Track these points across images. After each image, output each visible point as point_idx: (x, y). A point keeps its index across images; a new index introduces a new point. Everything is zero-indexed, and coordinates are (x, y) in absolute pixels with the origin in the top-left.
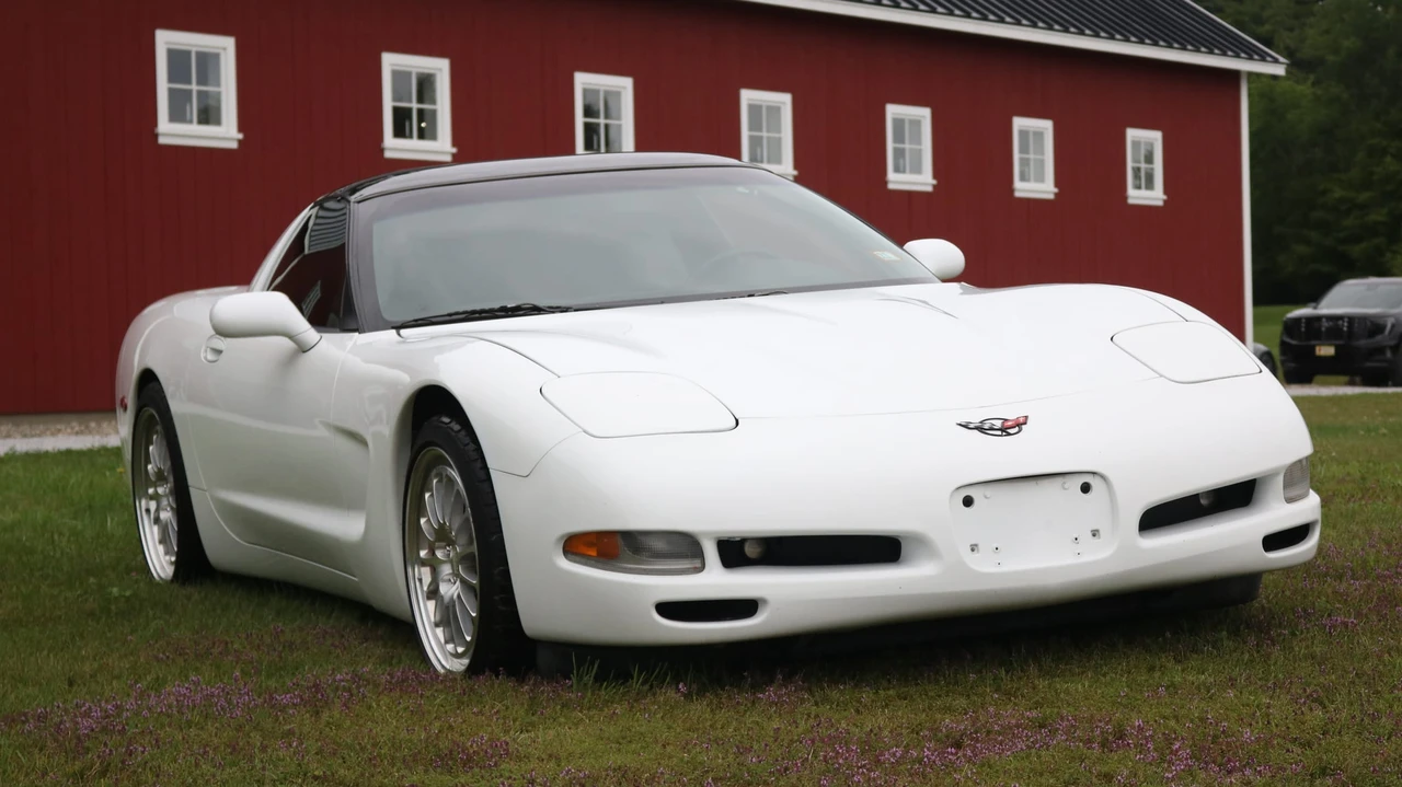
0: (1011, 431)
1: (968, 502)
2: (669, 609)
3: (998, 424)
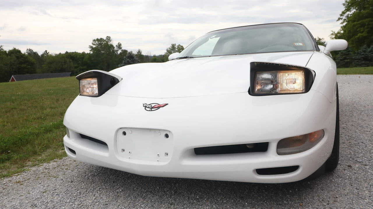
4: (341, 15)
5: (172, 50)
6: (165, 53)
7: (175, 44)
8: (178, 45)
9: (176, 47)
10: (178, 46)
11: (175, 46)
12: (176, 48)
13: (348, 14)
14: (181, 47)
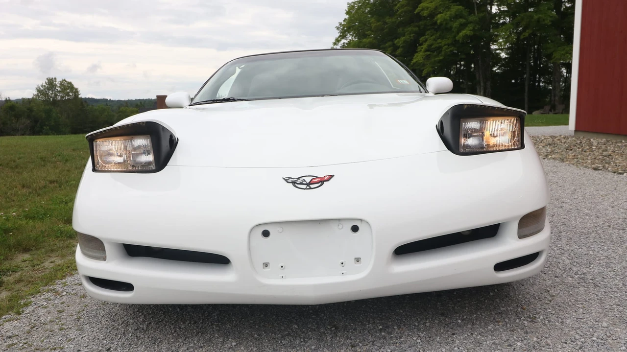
0: (312, 186)
1: (266, 234)
3: (308, 180)
4: (335, 44)
5: (49, 89)
6: (34, 95)
7: (55, 79)
8: (61, 80)
9: (58, 83)
10: (61, 82)
11: (56, 81)
12: (56, 85)
13: (344, 43)
14: (68, 84)
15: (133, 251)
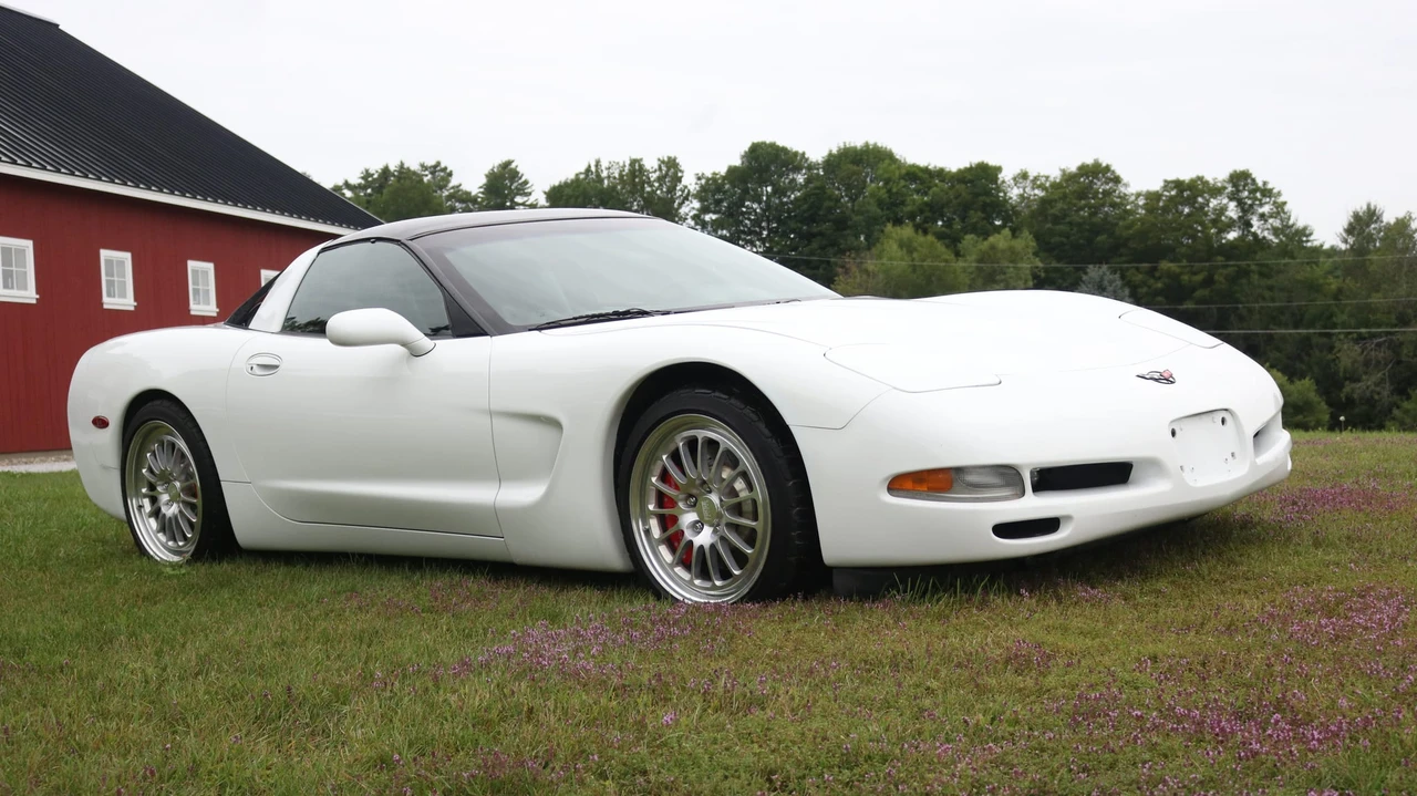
1: (1173, 433)
2: (1004, 530)
15: (1052, 479)
